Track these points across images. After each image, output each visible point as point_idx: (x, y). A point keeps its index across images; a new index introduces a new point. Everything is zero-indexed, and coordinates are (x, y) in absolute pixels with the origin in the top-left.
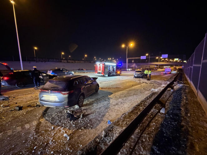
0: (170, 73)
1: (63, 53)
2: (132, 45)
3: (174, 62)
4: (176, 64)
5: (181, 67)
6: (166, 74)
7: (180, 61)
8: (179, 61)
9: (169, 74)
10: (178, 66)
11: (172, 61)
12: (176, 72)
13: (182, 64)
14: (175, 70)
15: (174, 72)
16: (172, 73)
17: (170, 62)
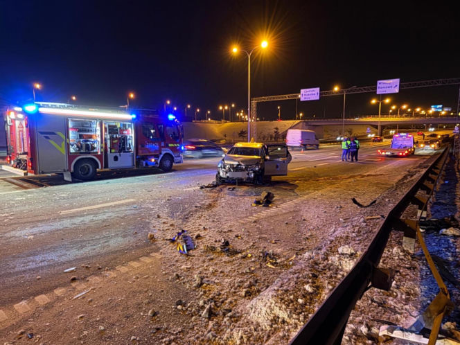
0: (411, 155)
1: (132, 96)
2: (265, 44)
3: (429, 115)
4: (437, 121)
5: (450, 133)
6: (394, 157)
7: (449, 112)
8: (443, 113)
9: (407, 156)
10: (441, 128)
11: (423, 112)
12: (435, 149)
13: (454, 122)
14: (432, 142)
15: (428, 150)
16: (417, 152)
17: (417, 115)
